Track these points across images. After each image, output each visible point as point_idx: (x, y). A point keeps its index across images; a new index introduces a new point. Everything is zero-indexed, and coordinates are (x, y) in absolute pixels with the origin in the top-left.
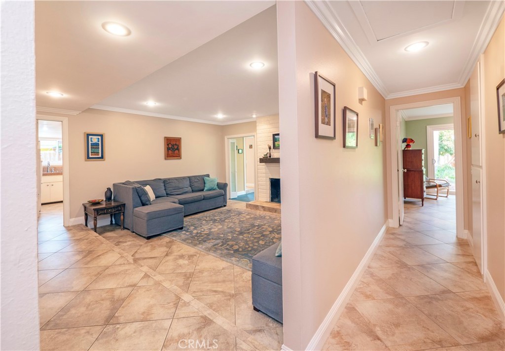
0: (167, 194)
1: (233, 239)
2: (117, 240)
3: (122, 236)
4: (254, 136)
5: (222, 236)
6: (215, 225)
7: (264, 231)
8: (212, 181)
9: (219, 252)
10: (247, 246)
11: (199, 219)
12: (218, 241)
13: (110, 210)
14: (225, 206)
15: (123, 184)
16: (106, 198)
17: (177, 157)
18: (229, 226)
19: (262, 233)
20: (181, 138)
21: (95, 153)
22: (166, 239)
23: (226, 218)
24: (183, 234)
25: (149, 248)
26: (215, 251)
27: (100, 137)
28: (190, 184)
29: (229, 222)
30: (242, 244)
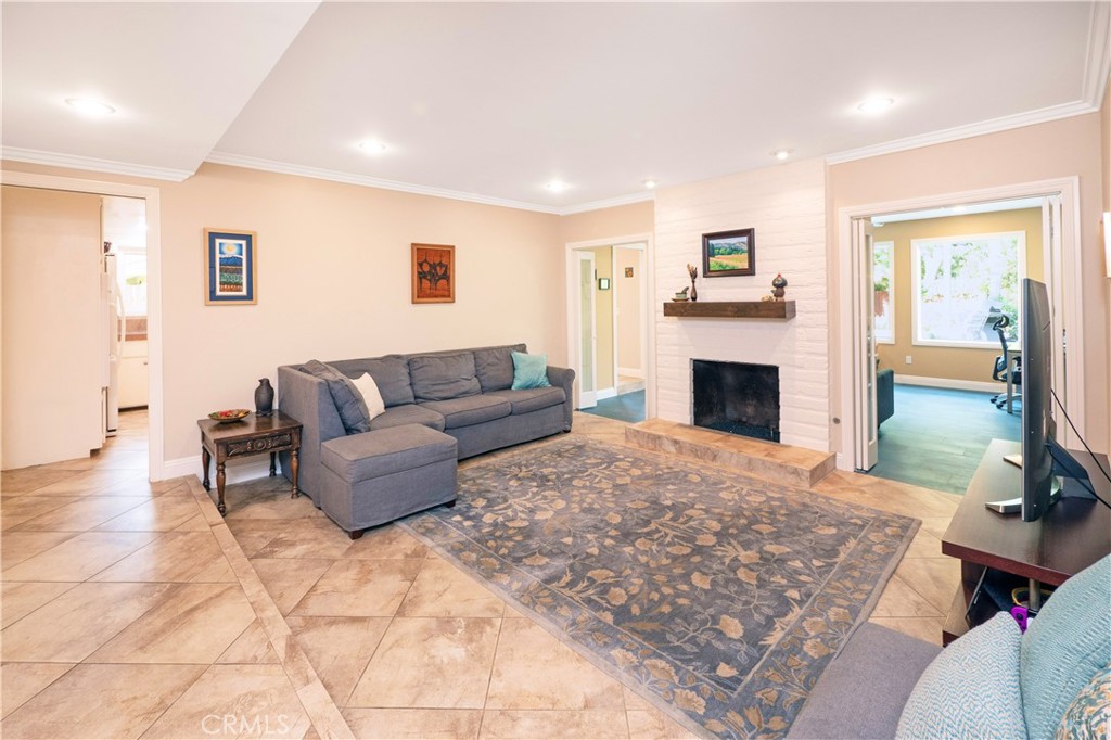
0: (416, 398)
1: (607, 559)
2: (272, 535)
3: (287, 522)
4: (646, 242)
5: (568, 540)
6: (545, 498)
7: (697, 531)
8: (534, 363)
9: (565, 611)
10: (655, 596)
11: (499, 473)
12: (560, 563)
13: (260, 444)
14: (567, 431)
15: (301, 368)
16: (257, 408)
17: (443, 296)
18: (585, 505)
19: (691, 540)
20: (453, 247)
21: (230, 284)
22: (406, 538)
23: (574, 474)
24: (456, 528)
25: (352, 574)
26: (551, 608)
27: (244, 242)
28: (477, 371)
29: (584, 487)
30: (636, 584)
